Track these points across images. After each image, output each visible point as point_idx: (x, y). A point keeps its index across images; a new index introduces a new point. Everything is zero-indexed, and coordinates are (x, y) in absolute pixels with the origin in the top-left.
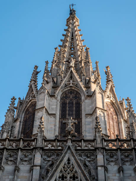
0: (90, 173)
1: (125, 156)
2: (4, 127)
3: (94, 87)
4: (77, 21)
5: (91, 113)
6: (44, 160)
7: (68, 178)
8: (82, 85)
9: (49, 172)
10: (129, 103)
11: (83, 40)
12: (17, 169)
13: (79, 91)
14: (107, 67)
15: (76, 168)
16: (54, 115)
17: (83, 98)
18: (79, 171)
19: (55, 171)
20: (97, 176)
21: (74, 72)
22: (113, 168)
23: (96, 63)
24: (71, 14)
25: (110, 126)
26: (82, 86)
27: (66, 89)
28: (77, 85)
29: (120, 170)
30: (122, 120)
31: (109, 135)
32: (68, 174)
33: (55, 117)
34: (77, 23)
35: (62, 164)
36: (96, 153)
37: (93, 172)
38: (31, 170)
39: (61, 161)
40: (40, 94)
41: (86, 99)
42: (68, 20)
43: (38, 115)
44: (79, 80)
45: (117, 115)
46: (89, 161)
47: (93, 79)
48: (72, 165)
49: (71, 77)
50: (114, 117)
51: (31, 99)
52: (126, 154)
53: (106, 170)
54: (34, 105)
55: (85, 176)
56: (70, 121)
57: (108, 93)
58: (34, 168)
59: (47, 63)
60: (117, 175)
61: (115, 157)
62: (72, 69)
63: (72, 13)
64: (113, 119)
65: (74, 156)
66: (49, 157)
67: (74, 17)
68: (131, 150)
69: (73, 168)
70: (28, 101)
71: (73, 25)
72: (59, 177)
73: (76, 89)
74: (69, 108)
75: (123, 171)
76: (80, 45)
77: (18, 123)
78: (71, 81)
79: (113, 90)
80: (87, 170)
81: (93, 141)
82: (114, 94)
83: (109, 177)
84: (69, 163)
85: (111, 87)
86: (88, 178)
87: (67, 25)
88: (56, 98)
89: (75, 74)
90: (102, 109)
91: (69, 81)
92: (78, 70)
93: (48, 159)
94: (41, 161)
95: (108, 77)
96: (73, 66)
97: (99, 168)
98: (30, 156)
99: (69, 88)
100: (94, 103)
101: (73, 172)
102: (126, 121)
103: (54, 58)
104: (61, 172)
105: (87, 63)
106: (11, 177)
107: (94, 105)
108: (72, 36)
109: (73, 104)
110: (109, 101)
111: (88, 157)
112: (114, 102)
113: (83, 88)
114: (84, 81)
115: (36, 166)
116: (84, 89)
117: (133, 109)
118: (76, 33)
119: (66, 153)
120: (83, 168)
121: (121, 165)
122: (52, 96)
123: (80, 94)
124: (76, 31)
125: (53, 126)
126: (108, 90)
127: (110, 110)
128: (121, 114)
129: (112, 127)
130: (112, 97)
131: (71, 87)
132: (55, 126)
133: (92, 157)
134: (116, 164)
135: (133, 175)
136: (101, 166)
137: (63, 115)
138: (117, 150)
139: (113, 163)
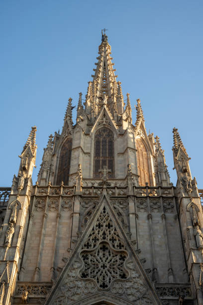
0: (123, 221)
1: (154, 203)
2: (44, 165)
3: (125, 125)
4: (109, 48)
5: (123, 152)
6: (83, 206)
7: (104, 226)
8: (114, 123)
9: (87, 221)
10: (158, 141)
11: (115, 70)
12: (59, 216)
13: (111, 129)
14: (138, 100)
15: (111, 217)
16: (89, 154)
17: (115, 136)
18: (113, 220)
19: (93, 219)
20: (129, 223)
21: (107, 109)
22: (143, 215)
23: (127, 95)
24: (103, 40)
25: (140, 163)
26: (115, 125)
27: (100, 127)
28: (110, 124)
29: (149, 217)
30: (151, 157)
31: (139, 174)
32: (104, 222)
33: (90, 156)
34: (109, 51)
35: (99, 213)
36: (128, 201)
37: (126, 221)
38: (72, 217)
39: (98, 210)
40: (76, 133)
41: (118, 137)
42: (101, 47)
43: (74, 154)
44: (111, 118)
45: (146, 151)
46: (122, 208)
47: (124, 117)
48: (108, 213)
49: (105, 115)
50: (144, 153)
51: (67, 135)
52: (155, 201)
53: (137, 217)
54: (70, 142)
55: (118, 224)
56: (105, 170)
57: (139, 130)
58: (74, 215)
59: (81, 94)
60: (147, 221)
61: (145, 204)
62: (105, 106)
63: (104, 38)
64: (142, 155)
65: (109, 205)
66: (86, 204)
67: (106, 44)
68: (159, 198)
69: (108, 216)
70: (65, 137)
71: (105, 52)
72: (97, 226)
73: (108, 127)
74: (102, 146)
75: (151, 219)
76: (112, 75)
77: (55, 159)
78: (104, 119)
79: (143, 127)
80: (121, 219)
81: (126, 188)
82: (144, 131)
83: (139, 224)
84: (104, 212)
85: (142, 124)
86: (122, 227)
87: (100, 53)
88: (91, 137)
89: (108, 112)
90: (133, 149)
91: (103, 119)
92: (110, 103)
93: (86, 206)
94: (80, 208)
95: (138, 112)
96: (106, 103)
97: (131, 215)
98: (70, 203)
99: (102, 126)
100: (126, 142)
101: (109, 220)
102: (154, 157)
103: (88, 92)
104: (98, 220)
105: (119, 98)
106: (54, 223)
107: (125, 144)
108: (105, 65)
109: (106, 142)
110: (140, 138)
111: (121, 204)
112: (144, 138)
113: (115, 126)
114: (116, 118)
115: (76, 213)
116: (116, 128)
117: (161, 148)
118: (108, 62)
119: (102, 202)
120: (117, 217)
121: (150, 213)
122: (87, 134)
123: (112, 132)
124: (108, 60)
125: (88, 165)
126: (138, 127)
127: (140, 146)
128: (151, 151)
129: (142, 164)
130: (142, 134)
131: (104, 125)
132: (90, 164)
133: (125, 204)
134: (146, 211)
135: (161, 222)
136: (133, 214)
137: (97, 154)
138: (146, 197)
139: (143, 210)
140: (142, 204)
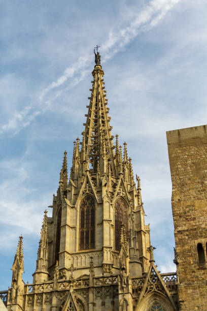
3: (104, 192)
5: (101, 222)
6: (59, 299)
13: (93, 197)
16: (74, 228)
17: (96, 205)
21: (89, 176)
22: (99, 302)
26: (95, 193)
27: (84, 197)
28: (92, 191)
29: (103, 304)
33: (75, 230)
35: (67, 308)
36: (89, 291)
38: (51, 310)
41: (98, 206)
43: (63, 231)
45: (127, 207)
46: (85, 298)
47: (104, 183)
48: (73, 307)
50: (123, 212)
52: (108, 289)
53: (94, 305)
57: (118, 190)
60: (101, 307)
61: (101, 292)
62: (88, 172)
65: (73, 301)
66: (61, 296)
69: (73, 310)
70: (59, 204)
73: (91, 195)
74: (86, 216)
84: (71, 306)
88: (76, 209)
89: (90, 179)
90: (107, 220)
91: (86, 188)
94: (57, 301)
97: (90, 305)
98: (50, 298)
99: (86, 195)
109: (89, 211)
110: (120, 197)
111: (84, 294)
112: (124, 196)
113: (95, 195)
115: (53, 307)
121: (103, 300)
122: (73, 207)
123: (94, 200)
127: (120, 206)
130: (122, 192)
131: (87, 193)
132: (76, 238)
133: (87, 293)
134: (101, 298)
135: (110, 306)
136: (91, 303)
137: (82, 225)
138: (102, 287)
139: (99, 298)
140: (98, 292)
